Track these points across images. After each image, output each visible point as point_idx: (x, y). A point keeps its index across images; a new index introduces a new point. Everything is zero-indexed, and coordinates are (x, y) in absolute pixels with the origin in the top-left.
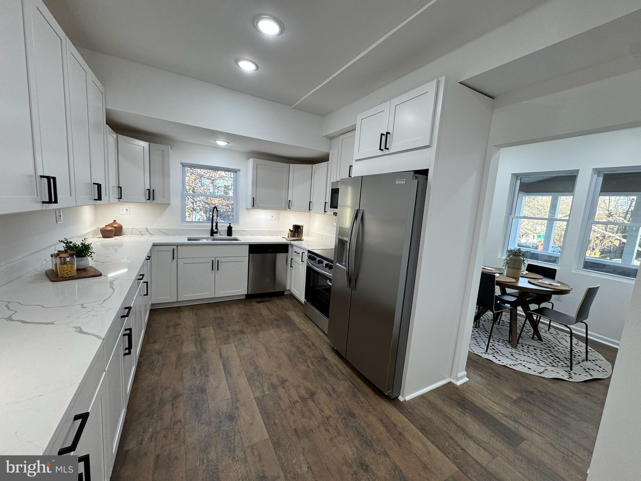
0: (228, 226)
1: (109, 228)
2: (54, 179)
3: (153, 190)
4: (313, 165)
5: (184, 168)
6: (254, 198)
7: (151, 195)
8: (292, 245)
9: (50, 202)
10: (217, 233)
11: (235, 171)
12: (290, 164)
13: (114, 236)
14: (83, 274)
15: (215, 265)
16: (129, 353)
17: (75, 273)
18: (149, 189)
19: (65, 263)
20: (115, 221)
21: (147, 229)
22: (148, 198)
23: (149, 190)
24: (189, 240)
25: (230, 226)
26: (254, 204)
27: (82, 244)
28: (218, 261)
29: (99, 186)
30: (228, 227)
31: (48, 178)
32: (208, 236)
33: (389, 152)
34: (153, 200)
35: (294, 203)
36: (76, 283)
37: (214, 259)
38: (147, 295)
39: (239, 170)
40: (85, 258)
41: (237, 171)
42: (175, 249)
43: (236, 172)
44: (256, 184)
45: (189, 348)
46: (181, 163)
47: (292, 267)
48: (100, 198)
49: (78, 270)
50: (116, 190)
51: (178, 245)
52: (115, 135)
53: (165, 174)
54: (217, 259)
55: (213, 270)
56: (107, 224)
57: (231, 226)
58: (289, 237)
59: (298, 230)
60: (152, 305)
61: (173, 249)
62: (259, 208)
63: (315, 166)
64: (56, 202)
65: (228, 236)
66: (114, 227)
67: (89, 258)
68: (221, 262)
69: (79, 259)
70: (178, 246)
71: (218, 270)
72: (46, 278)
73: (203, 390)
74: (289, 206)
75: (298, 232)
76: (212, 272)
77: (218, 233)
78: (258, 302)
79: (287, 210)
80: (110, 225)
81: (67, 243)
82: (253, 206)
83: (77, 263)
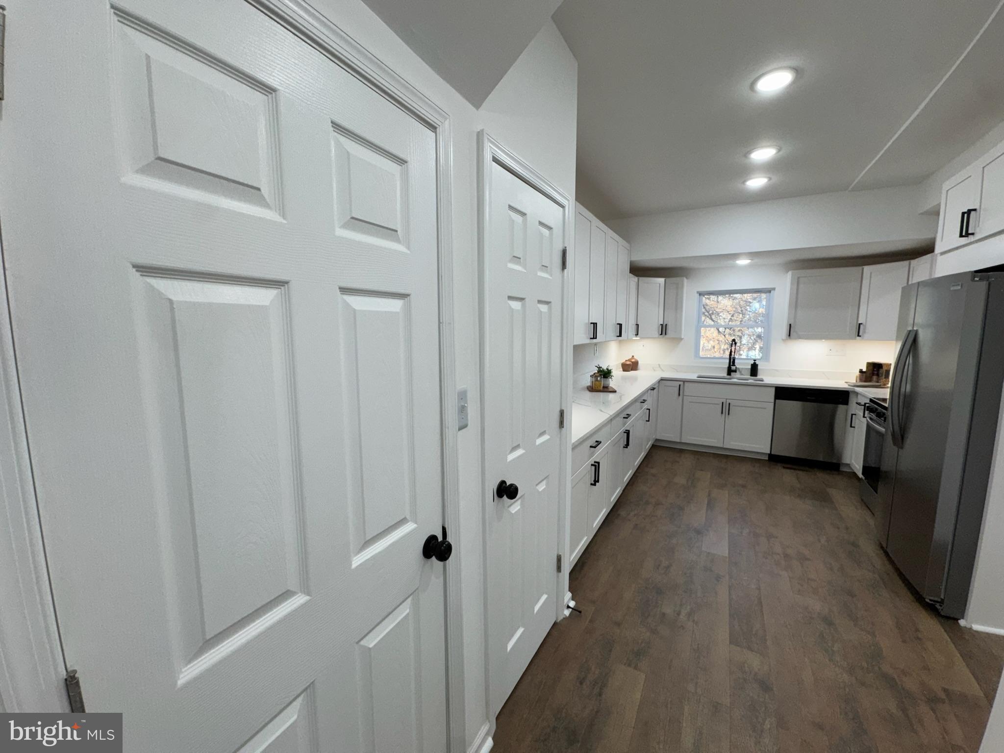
0: (752, 363)
1: (628, 363)
2: (596, 324)
3: (666, 325)
5: (702, 297)
6: (790, 325)
7: (663, 330)
8: (857, 394)
9: (594, 338)
10: (735, 371)
11: (768, 291)
12: (863, 267)
13: (632, 370)
14: (606, 390)
15: (726, 409)
16: (627, 447)
17: (601, 389)
18: (662, 323)
19: (597, 380)
20: (633, 356)
21: (659, 365)
22: (660, 333)
23: (662, 325)
24: (698, 377)
25: (755, 363)
26: (790, 333)
27: (607, 369)
28: (729, 404)
29: (621, 325)
30: (752, 365)
31: (594, 323)
32: (725, 374)
33: (977, 239)
34: (666, 334)
35: (870, 328)
36: (602, 394)
37: (724, 401)
38: (649, 421)
39: (774, 289)
40: (608, 379)
41: (770, 290)
42: (681, 385)
44: (795, 304)
45: (681, 480)
46: (698, 292)
47: (854, 427)
48: (620, 335)
49: (604, 387)
50: (634, 327)
51: (684, 381)
52: (636, 279)
53: (678, 306)
54: (728, 401)
55: (722, 413)
56: (627, 359)
57: (757, 363)
58: (857, 381)
59: (878, 371)
60: (657, 440)
61: (680, 385)
62: (800, 337)
63: (914, 262)
64: (596, 338)
65: (751, 376)
66: (632, 362)
67: (610, 379)
68: (733, 406)
69: (605, 379)
70: (685, 383)
71: (729, 414)
72: (586, 389)
73: (681, 509)
74: (858, 331)
75: (878, 375)
76: (722, 416)
77: (737, 371)
78: (784, 468)
79: (855, 339)
80: (629, 360)
81: (599, 368)
82: (789, 335)
83: (603, 382)
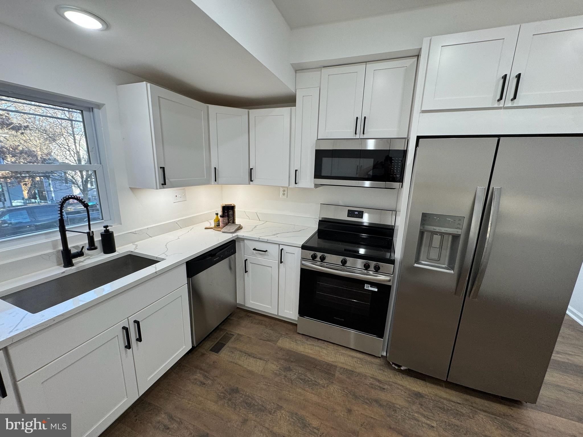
4: (251, 111)
6: (163, 169)
11: (85, 107)
25: (107, 231)
28: (136, 322)
33: (515, 105)
35: (223, 172)
37: (125, 323)
41: (91, 106)
43: (91, 109)
47: (247, 272)
54: (132, 319)
59: (228, 212)
63: (255, 113)
74: (215, 175)
82: (164, 182)
